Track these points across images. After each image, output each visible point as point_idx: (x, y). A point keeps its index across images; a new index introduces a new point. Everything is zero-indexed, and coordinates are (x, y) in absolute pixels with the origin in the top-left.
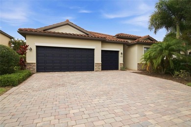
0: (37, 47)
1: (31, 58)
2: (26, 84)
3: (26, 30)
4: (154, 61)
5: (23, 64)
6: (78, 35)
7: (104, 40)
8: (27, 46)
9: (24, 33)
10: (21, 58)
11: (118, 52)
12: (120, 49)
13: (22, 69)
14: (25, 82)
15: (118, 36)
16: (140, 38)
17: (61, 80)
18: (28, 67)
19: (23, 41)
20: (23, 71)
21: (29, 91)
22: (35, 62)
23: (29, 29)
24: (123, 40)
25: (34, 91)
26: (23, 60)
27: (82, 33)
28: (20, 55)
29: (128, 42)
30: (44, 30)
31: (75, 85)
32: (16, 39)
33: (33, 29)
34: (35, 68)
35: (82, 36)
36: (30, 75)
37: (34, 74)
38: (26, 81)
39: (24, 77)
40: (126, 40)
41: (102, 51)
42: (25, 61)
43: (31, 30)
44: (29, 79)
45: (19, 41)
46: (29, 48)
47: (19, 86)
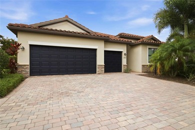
0: (31, 46)
1: (23, 59)
2: (17, 93)
3: (18, 26)
4: (166, 63)
5: (13, 67)
6: (79, 33)
7: (107, 40)
8: (19, 45)
9: (15, 29)
10: (12, 59)
11: (121, 52)
12: (123, 49)
13: (12, 72)
14: (16, 90)
15: (122, 36)
16: (143, 37)
17: (62, 87)
18: (20, 70)
19: (13, 40)
20: (13, 75)
21: (23, 104)
22: (28, 63)
23: (21, 25)
24: (126, 40)
25: (29, 105)
26: (14, 61)
27: (83, 32)
28: (9, 55)
29: (131, 42)
30: (39, 27)
31: (82, 94)
32: (6, 38)
33: (26, 25)
34: (29, 71)
35: (83, 34)
36: (22, 80)
37: (27, 78)
38: (18, 88)
39: (14, 83)
40: (129, 40)
41: (105, 51)
42: (16, 63)
43: (24, 26)
44: (21, 85)
45: (9, 40)
46: (21, 47)
47: (9, 96)
